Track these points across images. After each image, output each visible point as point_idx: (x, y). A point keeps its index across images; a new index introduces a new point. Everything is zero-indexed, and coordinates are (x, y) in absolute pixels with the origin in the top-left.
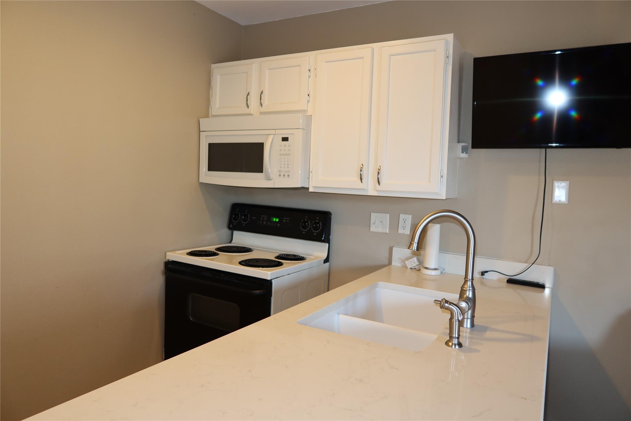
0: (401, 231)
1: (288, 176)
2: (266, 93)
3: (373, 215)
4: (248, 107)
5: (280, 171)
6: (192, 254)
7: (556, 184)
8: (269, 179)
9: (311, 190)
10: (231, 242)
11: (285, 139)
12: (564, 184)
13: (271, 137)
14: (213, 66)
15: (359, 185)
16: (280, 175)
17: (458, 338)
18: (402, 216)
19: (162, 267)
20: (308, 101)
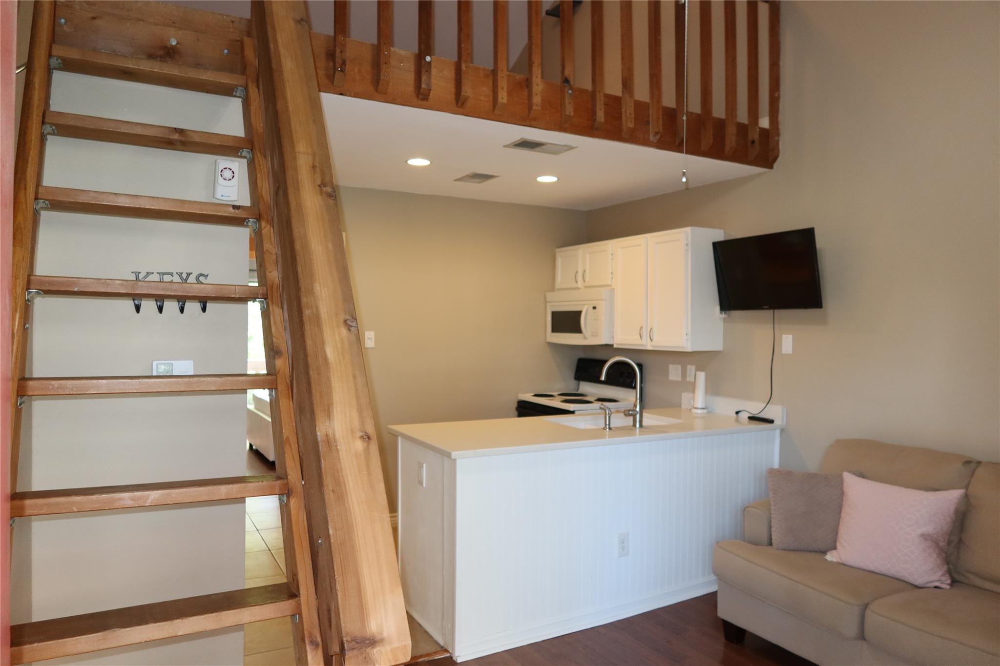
0: (688, 379)
1: (597, 336)
2: (587, 271)
3: (671, 366)
4: (577, 282)
5: (592, 332)
6: (536, 395)
7: (784, 336)
8: (585, 338)
9: (615, 346)
10: (578, 390)
11: (594, 308)
12: (791, 337)
13: (586, 306)
14: (558, 250)
15: (639, 342)
16: (592, 335)
17: (609, 425)
18: (689, 367)
19: (515, 405)
20: (612, 278)
